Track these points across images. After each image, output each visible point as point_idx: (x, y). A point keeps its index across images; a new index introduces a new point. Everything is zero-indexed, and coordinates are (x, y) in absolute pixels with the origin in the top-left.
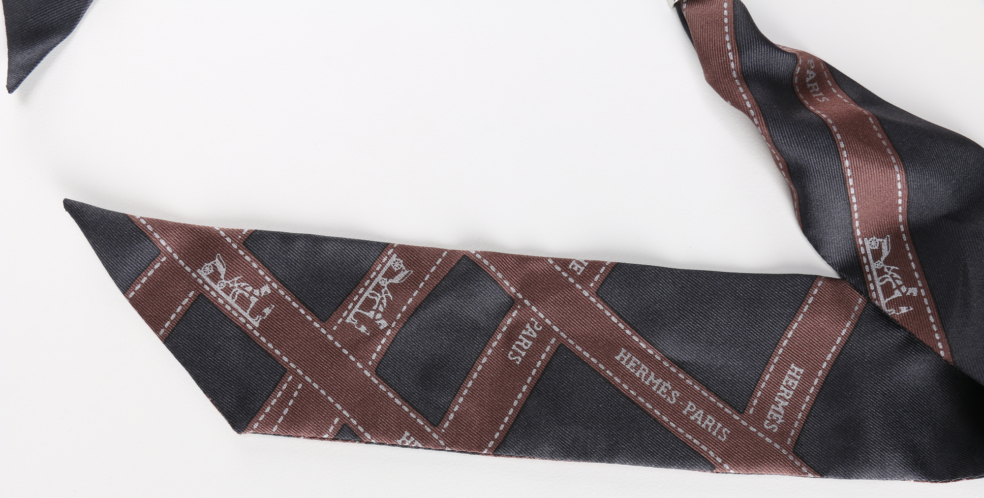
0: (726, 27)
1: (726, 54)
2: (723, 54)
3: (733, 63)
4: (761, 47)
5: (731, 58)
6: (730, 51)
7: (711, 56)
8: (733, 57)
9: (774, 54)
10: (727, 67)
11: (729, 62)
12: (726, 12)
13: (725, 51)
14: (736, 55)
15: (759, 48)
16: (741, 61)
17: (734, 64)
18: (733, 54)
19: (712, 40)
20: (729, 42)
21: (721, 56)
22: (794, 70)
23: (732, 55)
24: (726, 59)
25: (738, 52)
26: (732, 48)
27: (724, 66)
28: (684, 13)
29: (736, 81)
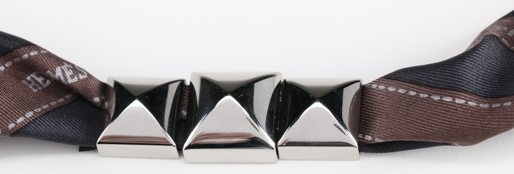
0: (422, 95)
1: (455, 106)
2: (454, 109)
3: (469, 103)
4: (464, 65)
5: (463, 102)
6: (454, 100)
7: (449, 124)
8: (463, 99)
9: (477, 55)
10: (472, 111)
11: (467, 106)
12: (401, 91)
13: (451, 105)
14: (462, 96)
15: (464, 68)
16: (471, 94)
17: (471, 101)
18: (459, 98)
19: (430, 116)
20: (441, 98)
21: (456, 113)
22: (504, 45)
23: (460, 100)
24: (461, 108)
25: (459, 91)
26: (451, 96)
27: (469, 113)
28: (378, 140)
29: (493, 106)
